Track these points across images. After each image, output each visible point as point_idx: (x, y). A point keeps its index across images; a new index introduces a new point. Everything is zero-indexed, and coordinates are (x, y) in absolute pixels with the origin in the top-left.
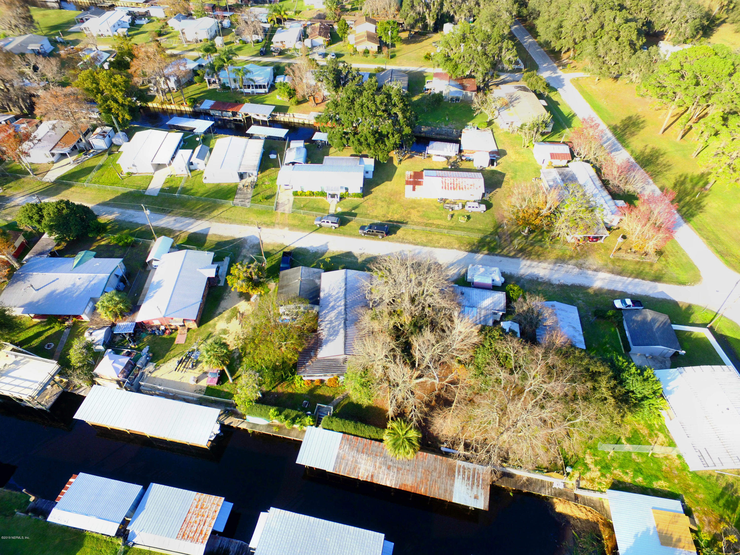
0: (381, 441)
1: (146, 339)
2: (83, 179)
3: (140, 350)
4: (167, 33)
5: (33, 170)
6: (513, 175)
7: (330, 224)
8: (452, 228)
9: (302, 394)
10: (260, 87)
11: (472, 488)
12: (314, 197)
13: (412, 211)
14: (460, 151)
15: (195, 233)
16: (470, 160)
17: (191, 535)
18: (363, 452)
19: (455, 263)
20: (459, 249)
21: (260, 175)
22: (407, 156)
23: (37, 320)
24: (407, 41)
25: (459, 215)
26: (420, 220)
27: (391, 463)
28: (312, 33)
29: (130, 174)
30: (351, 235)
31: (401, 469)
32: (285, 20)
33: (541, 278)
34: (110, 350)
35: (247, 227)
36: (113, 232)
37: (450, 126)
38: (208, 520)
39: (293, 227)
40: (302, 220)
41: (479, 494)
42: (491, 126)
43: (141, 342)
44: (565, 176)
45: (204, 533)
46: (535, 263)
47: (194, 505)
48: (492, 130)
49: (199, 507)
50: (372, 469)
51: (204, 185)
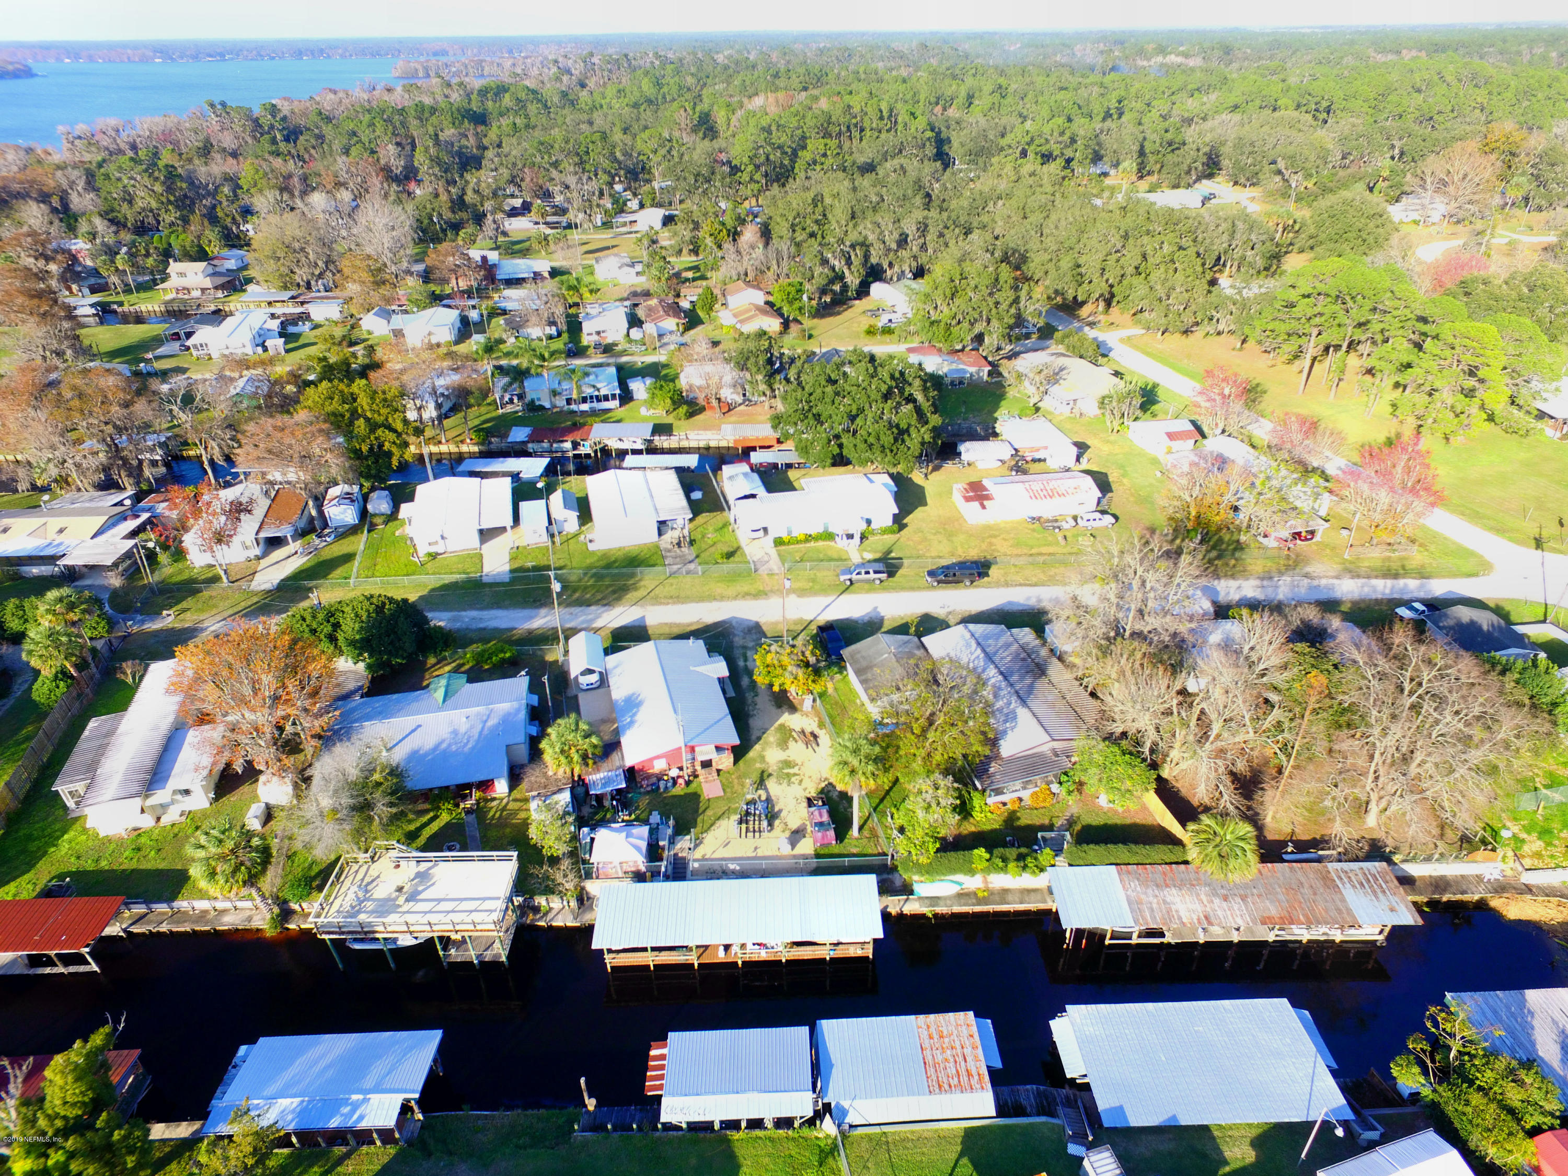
0: (1186, 862)
7: (872, 576)
9: (993, 831)
10: (606, 398)
11: (1376, 898)
12: (812, 544)
13: (994, 540)
14: (1014, 449)
16: (1040, 460)
17: (954, 1082)
18: (1167, 886)
21: (699, 520)
24: (819, 314)
25: (1075, 535)
26: (1016, 551)
27: (1224, 892)
28: (648, 316)
29: (434, 556)
30: (914, 588)
31: (1247, 896)
35: (715, 605)
37: (972, 419)
38: (968, 1051)
39: (802, 593)
40: (813, 581)
41: (1395, 904)
42: (1042, 413)
45: (974, 1072)
46: (1238, 583)
47: (925, 1036)
48: (1046, 418)
49: (936, 1036)
50: (1198, 907)
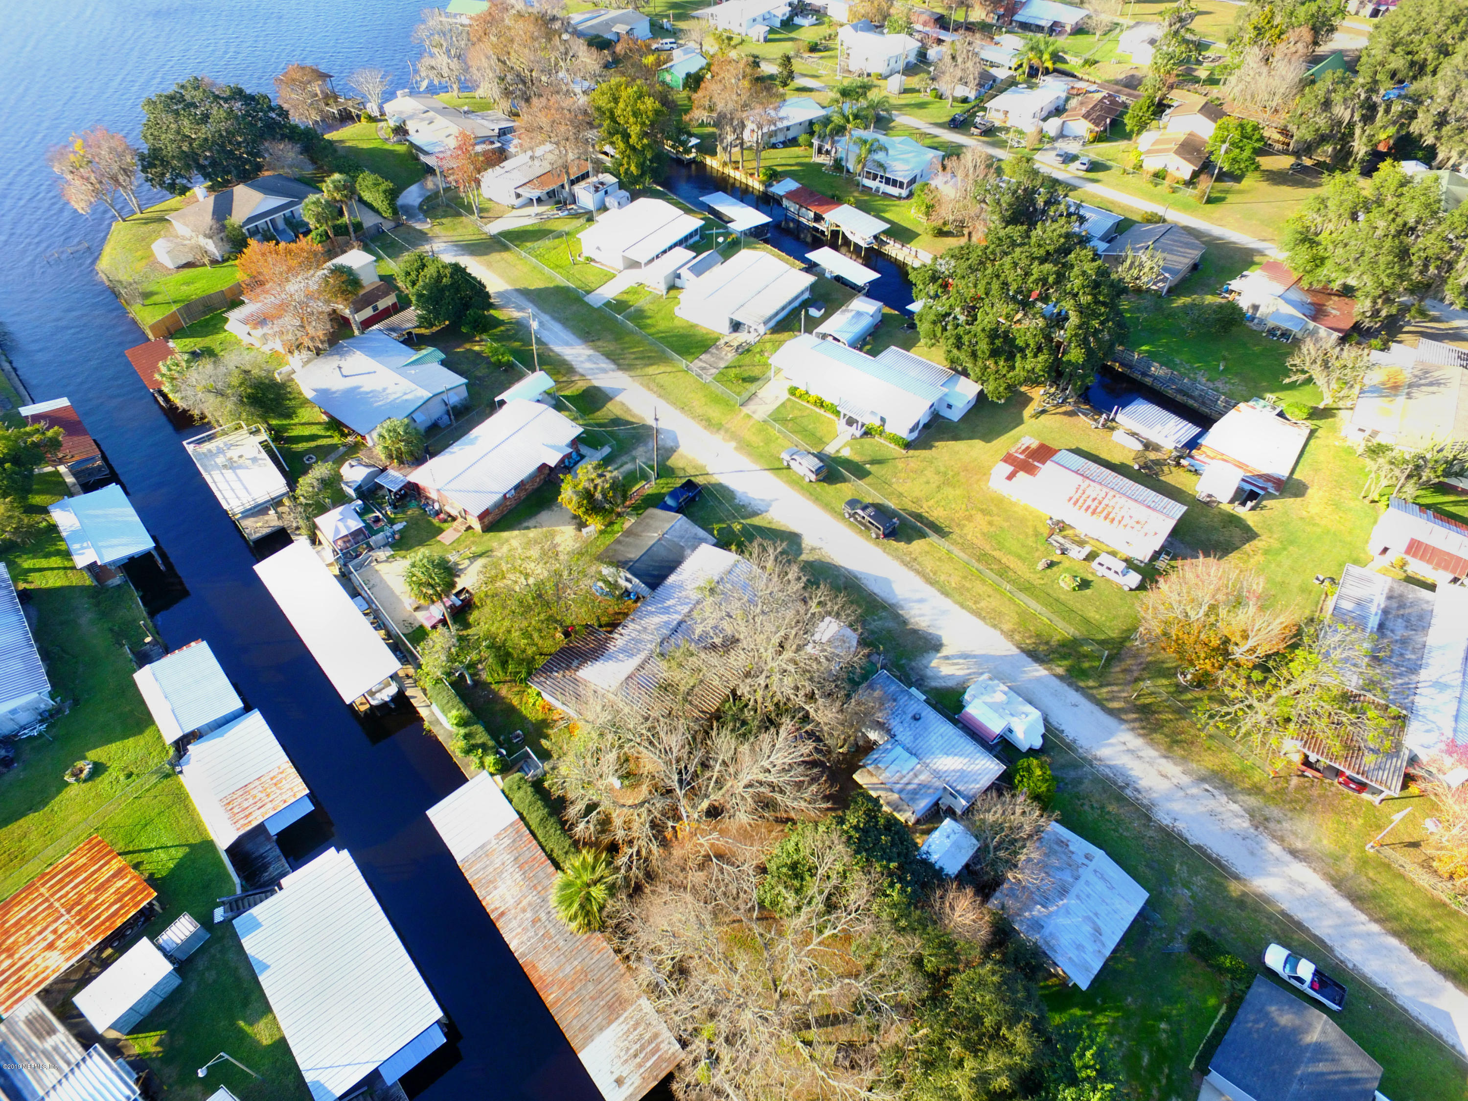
0: (559, 868)
1: (413, 511)
2: (529, 244)
3: (392, 522)
4: (827, 49)
5: (481, 210)
6: (1276, 545)
7: (804, 470)
8: (1027, 588)
9: (525, 718)
10: (895, 183)
11: (626, 1061)
12: (822, 411)
13: (979, 517)
14: (1193, 444)
15: (597, 389)
16: (1197, 472)
17: (236, 810)
18: (521, 867)
19: (974, 656)
20: (1009, 635)
21: (768, 337)
22: (1063, 409)
23: (325, 418)
24: (1277, 178)
25: (1066, 570)
26: (979, 542)
27: (543, 917)
28: (1075, 109)
29: (590, 260)
30: (828, 507)
31: (551, 938)
32: (1047, 72)
33: (1137, 790)
34: (360, 502)
36: (498, 339)
37: (1219, 385)
38: (269, 806)
39: (745, 446)
40: (768, 441)
41: (628, 1082)
42: (1319, 423)
43: (404, 512)
44: (1402, 606)
45: (250, 819)
46: (1150, 753)
47: (272, 774)
48: (1312, 432)
49: (274, 781)
50: (511, 902)
51: (672, 317)
